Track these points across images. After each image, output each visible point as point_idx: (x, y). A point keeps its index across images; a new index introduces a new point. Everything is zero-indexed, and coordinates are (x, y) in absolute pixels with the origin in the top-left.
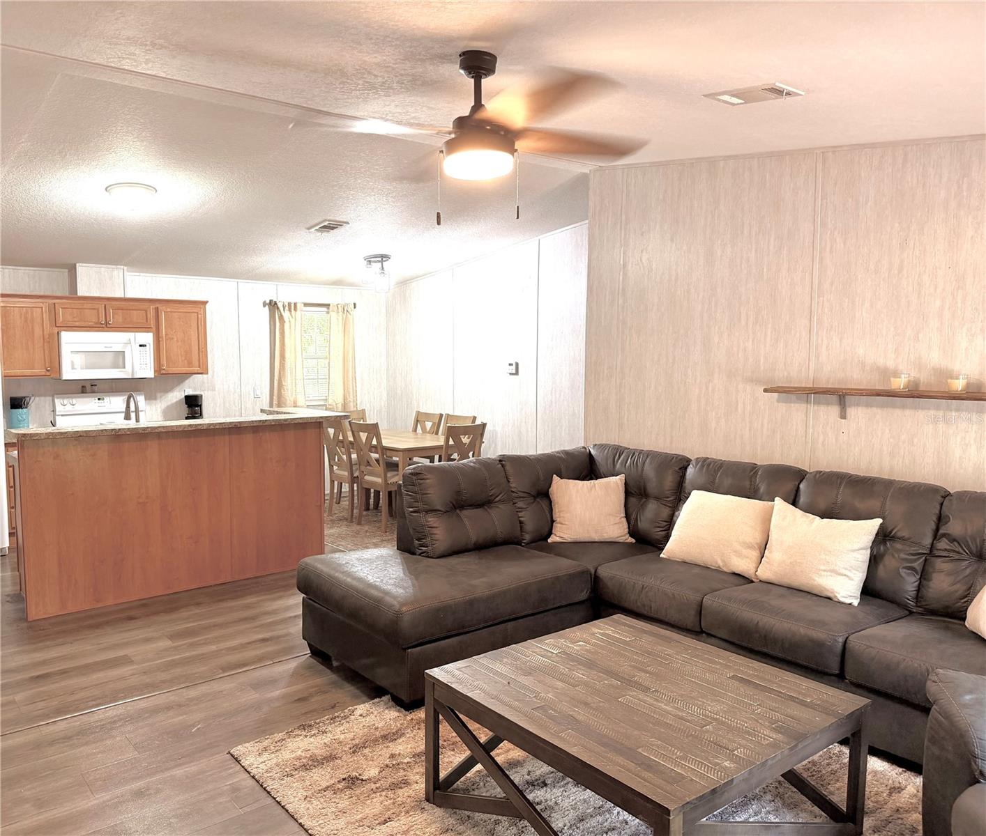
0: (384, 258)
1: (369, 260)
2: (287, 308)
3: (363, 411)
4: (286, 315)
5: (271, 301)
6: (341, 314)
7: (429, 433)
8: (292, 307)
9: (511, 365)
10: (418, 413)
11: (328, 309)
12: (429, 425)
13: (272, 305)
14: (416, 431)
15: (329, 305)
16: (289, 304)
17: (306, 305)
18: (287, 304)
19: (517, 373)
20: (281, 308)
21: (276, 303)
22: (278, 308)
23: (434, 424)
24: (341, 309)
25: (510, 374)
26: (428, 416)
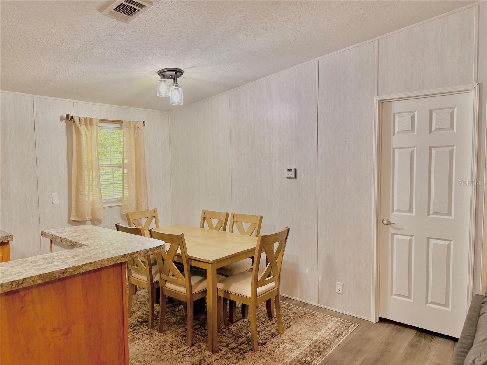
0: (178, 72)
1: (162, 74)
2: (83, 122)
3: (155, 210)
4: (83, 129)
5: (67, 116)
6: (132, 129)
7: (216, 229)
8: (88, 122)
9: (289, 170)
10: (205, 212)
11: (121, 125)
12: (215, 222)
13: (70, 119)
14: (203, 227)
15: (122, 122)
16: (86, 119)
17: (101, 121)
18: (83, 119)
19: (295, 178)
20: (78, 122)
21: (72, 118)
22: (74, 122)
23: (221, 221)
24: (132, 126)
25: (289, 178)
26: (214, 214)
